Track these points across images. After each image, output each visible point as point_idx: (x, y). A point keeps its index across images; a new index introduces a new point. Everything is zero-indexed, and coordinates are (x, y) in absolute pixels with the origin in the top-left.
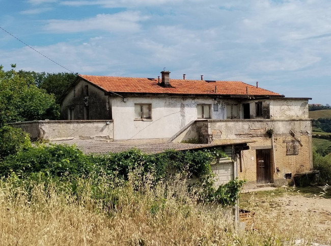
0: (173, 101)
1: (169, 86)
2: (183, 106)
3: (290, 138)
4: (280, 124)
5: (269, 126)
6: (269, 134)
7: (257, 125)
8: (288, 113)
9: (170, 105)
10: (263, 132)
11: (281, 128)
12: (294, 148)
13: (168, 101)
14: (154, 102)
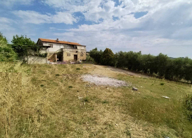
0: (58, 44)
1: (58, 42)
2: (60, 45)
3: (81, 53)
4: (79, 50)
5: (77, 50)
6: (77, 52)
7: (74, 50)
8: (81, 48)
9: (57, 45)
10: (75, 51)
11: (79, 51)
12: (82, 55)
13: (57, 44)
14: (53, 44)
